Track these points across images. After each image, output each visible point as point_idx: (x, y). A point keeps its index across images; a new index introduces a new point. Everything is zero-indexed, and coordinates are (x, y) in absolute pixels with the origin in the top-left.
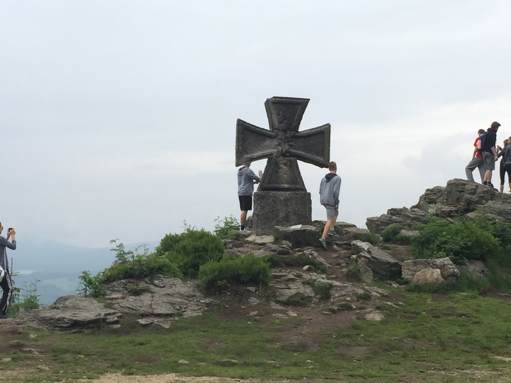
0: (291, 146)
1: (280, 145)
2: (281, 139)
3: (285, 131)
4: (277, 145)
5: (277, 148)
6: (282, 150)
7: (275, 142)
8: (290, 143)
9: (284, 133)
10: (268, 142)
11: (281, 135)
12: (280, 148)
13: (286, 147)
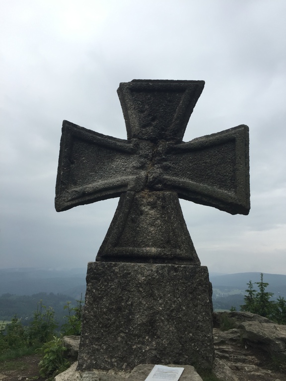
0: (166, 169)
1: (142, 167)
2: (146, 156)
3: (154, 141)
4: (137, 168)
5: (136, 174)
6: (147, 177)
7: (134, 162)
8: (165, 163)
9: (151, 145)
10: (118, 162)
11: (145, 148)
12: (143, 173)
13: (156, 171)
